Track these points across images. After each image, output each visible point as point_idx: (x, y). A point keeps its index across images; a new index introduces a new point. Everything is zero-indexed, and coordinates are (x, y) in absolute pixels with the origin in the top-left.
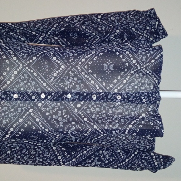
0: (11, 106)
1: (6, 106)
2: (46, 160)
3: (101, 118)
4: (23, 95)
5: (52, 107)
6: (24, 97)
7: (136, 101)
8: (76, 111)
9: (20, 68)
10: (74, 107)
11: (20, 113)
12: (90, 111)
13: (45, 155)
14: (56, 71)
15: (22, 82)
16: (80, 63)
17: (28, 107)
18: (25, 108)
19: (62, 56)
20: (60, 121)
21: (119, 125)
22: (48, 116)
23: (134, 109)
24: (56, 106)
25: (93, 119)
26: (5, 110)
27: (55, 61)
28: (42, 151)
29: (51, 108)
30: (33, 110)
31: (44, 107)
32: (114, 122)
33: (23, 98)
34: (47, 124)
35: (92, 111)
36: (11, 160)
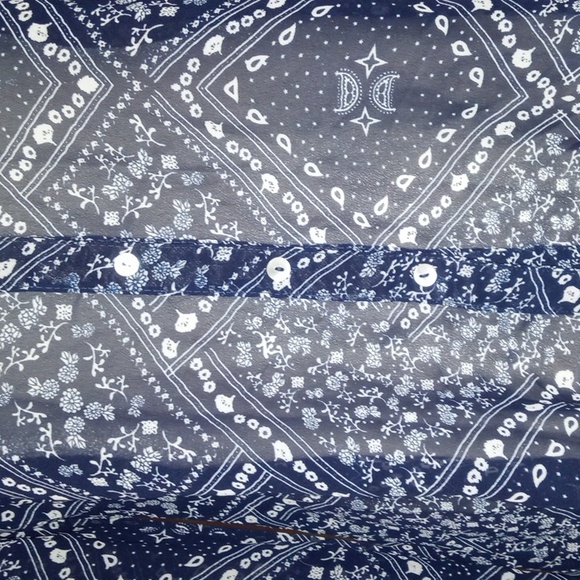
3: (319, 393)
5: (22, 329)
7: (523, 295)
8: (171, 354)
10: (155, 330)
12: (256, 353)
14: (49, 108)
16: (193, 65)
19: (81, 18)
20: (71, 415)
21: (428, 443)
23: (513, 344)
24: (44, 320)
25: (272, 403)
27: (39, 46)
29: (17, 334)
32: (395, 420)
35: (267, 353)
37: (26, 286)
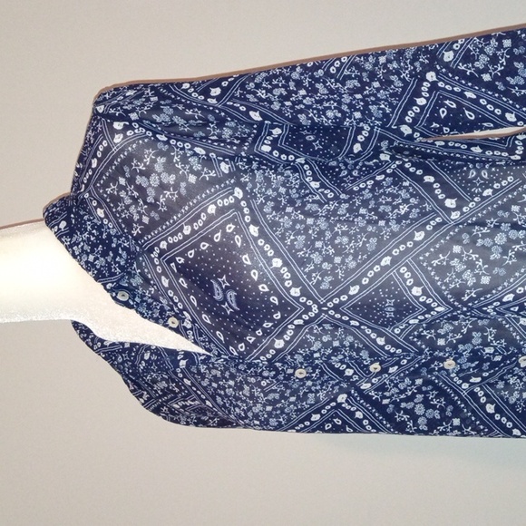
0: (288, 391)
1: (275, 391)
4: (321, 369)
5: (399, 389)
6: (322, 373)
8: (465, 387)
9: (310, 313)
11: (311, 405)
14: (418, 315)
15: (316, 340)
17: (333, 389)
18: (325, 392)
22: (387, 406)
24: (410, 385)
26: (274, 399)
27: (417, 298)
29: (397, 391)
30: (348, 397)
31: (375, 390)
33: (321, 375)
34: (385, 422)
35: (511, 382)
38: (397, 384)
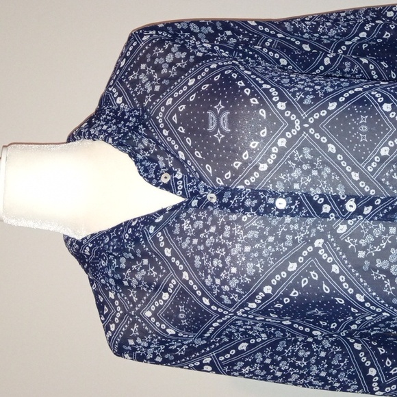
0: (268, 229)
2: (336, 376)
4: (300, 201)
5: (374, 237)
6: (301, 206)
9: (293, 130)
11: (290, 248)
13: (335, 362)
14: (389, 140)
15: (297, 167)
17: (310, 233)
18: (302, 235)
22: (362, 260)
24: (384, 233)
26: (253, 237)
27: (387, 114)
28: (326, 350)
29: (372, 239)
30: (325, 242)
31: (351, 236)
33: (300, 209)
34: (361, 280)
36: (248, 368)
37: (376, 218)
38: (372, 229)
